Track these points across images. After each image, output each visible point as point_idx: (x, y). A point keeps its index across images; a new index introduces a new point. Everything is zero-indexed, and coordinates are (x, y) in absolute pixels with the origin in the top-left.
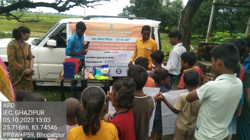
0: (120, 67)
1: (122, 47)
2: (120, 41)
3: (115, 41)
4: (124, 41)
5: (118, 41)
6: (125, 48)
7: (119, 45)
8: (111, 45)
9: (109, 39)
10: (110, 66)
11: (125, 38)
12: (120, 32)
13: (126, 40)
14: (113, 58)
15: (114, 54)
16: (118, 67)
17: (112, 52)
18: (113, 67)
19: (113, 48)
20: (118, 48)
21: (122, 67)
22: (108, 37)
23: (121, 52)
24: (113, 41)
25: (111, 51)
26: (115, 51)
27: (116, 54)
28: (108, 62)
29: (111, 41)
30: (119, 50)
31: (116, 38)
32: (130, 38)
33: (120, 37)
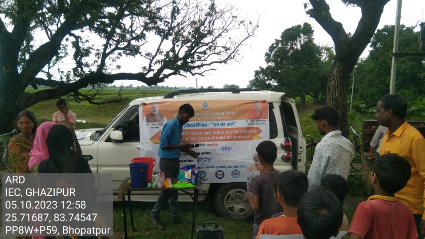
0: (221, 167)
1: (223, 135)
2: (219, 127)
3: (212, 126)
4: (226, 127)
5: (216, 127)
6: (228, 137)
7: (218, 133)
8: (206, 133)
9: (202, 125)
10: (205, 166)
11: (226, 122)
12: (219, 113)
13: (229, 124)
14: (210, 153)
15: (211, 147)
16: (219, 167)
17: (208, 145)
18: (211, 167)
19: (208, 138)
20: (217, 138)
21: (224, 167)
22: (201, 122)
23: (221, 144)
24: (209, 127)
25: (206, 143)
26: (211, 143)
27: (214, 147)
28: (202, 161)
29: (205, 128)
30: (219, 140)
31: (212, 122)
32: (234, 121)
33: (219, 120)
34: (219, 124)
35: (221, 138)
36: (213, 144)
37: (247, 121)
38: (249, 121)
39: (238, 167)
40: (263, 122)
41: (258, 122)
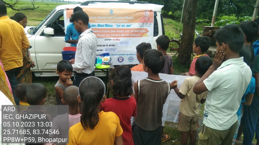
0: (122, 55)
1: (123, 33)
3: (116, 27)
4: (125, 27)
5: (119, 28)
6: (127, 35)
7: (120, 31)
8: (112, 31)
9: (109, 26)
10: (111, 54)
11: (126, 24)
12: (120, 18)
13: (128, 26)
14: (114, 45)
15: (115, 41)
16: (120, 55)
17: (113, 40)
18: (115, 55)
19: (113, 35)
20: (119, 35)
21: (124, 54)
22: (108, 24)
23: (122, 39)
24: (113, 27)
25: (112, 38)
26: (116, 38)
27: (117, 41)
28: (109, 50)
29: (111, 28)
30: (120, 37)
31: (116, 24)
32: (131, 24)
33: (121, 23)
34: (121, 26)
35: (122, 35)
36: (117, 39)
37: (140, 24)
38: (141, 24)
39: (132, 55)
40: (150, 25)
41: (147, 25)
